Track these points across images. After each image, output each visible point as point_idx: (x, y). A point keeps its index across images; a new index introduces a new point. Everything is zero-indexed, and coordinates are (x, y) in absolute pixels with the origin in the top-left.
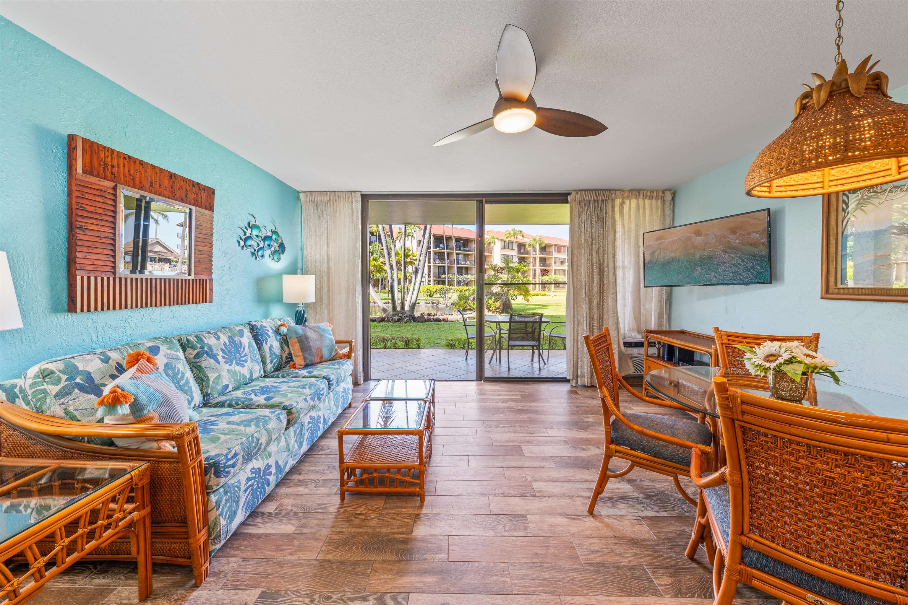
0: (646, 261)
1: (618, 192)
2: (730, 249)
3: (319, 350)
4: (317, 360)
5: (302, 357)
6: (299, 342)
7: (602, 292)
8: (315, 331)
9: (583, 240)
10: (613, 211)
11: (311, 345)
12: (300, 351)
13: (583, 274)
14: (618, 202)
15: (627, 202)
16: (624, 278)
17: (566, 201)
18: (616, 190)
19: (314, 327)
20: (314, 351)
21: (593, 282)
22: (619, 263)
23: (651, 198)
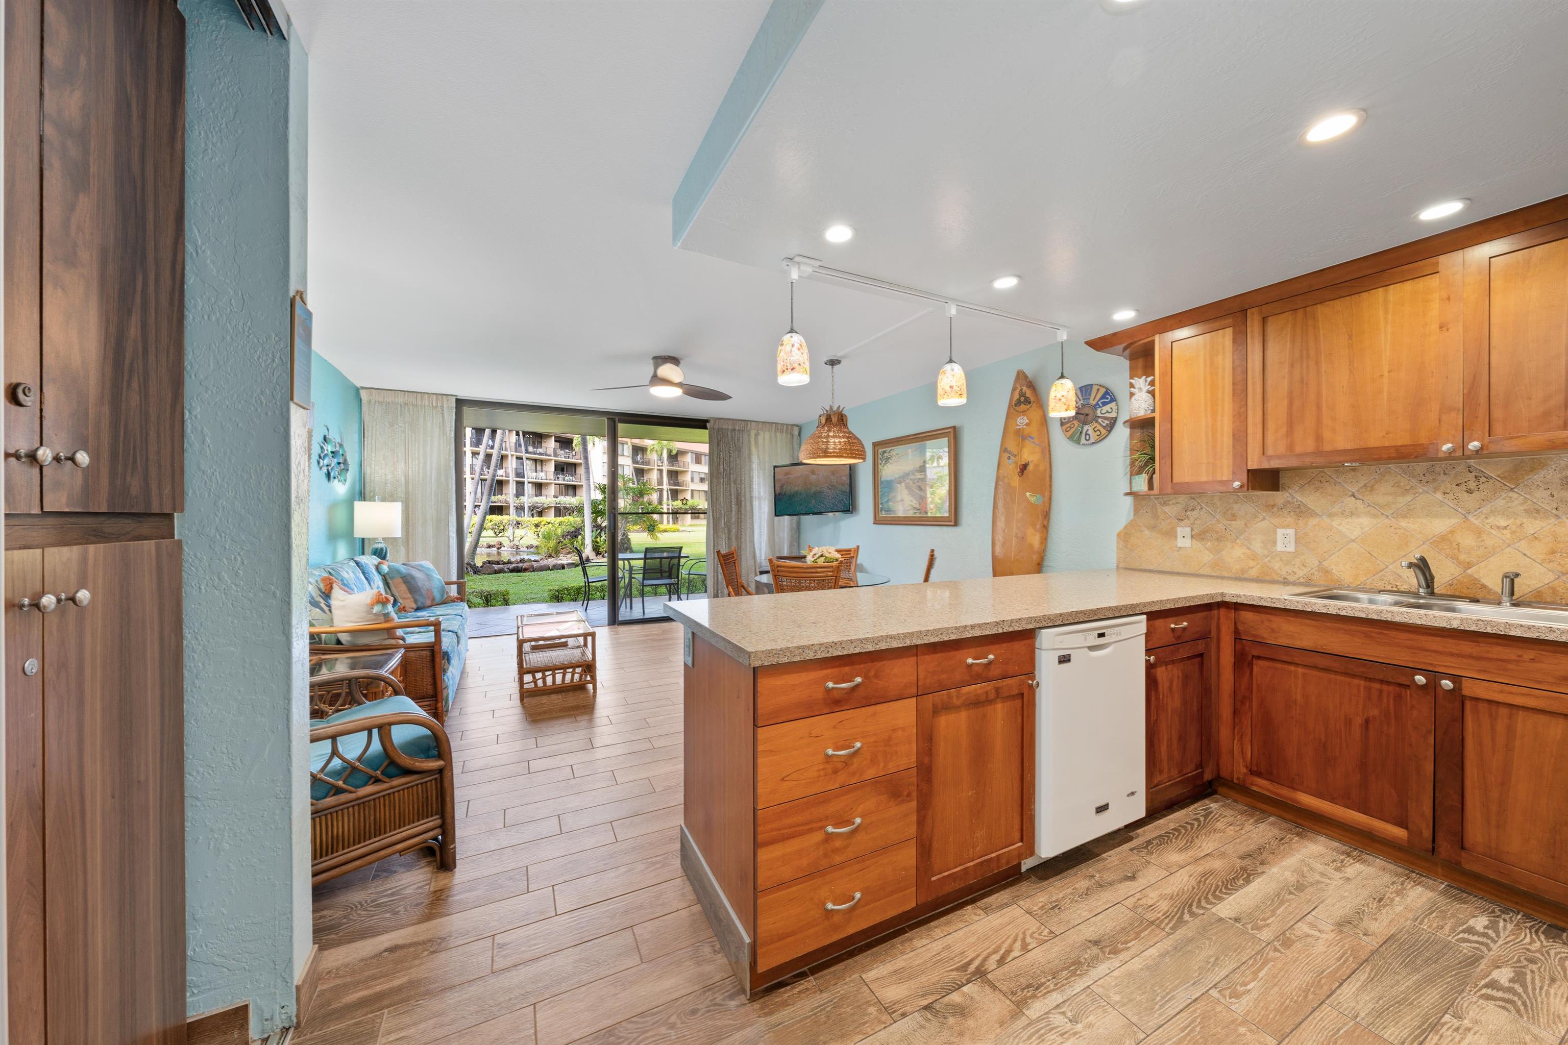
0: (777, 493)
1: (753, 423)
2: (832, 487)
3: (430, 591)
4: (428, 603)
5: (412, 599)
6: (405, 582)
7: (739, 521)
8: (419, 570)
9: (721, 470)
10: (749, 441)
11: (420, 585)
12: (407, 591)
13: (722, 504)
14: (753, 433)
15: (761, 433)
16: (760, 508)
17: (705, 428)
18: (751, 421)
19: (417, 565)
20: (424, 592)
21: (731, 511)
22: (755, 494)
23: (782, 431)
